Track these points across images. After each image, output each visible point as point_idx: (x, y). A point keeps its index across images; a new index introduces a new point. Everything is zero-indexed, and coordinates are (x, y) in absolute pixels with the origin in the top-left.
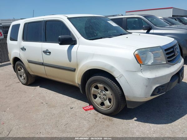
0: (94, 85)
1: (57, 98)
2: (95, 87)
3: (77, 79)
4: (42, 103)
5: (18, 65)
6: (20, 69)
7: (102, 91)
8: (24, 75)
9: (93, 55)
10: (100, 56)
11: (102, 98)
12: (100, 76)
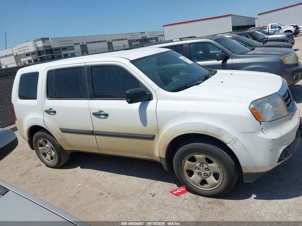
0: (190, 156)
1: (120, 182)
2: (189, 160)
3: (158, 151)
4: (102, 194)
5: (39, 138)
6: (43, 143)
7: (202, 164)
8: (51, 152)
9: (185, 114)
10: (197, 114)
11: (203, 174)
12: (198, 144)
